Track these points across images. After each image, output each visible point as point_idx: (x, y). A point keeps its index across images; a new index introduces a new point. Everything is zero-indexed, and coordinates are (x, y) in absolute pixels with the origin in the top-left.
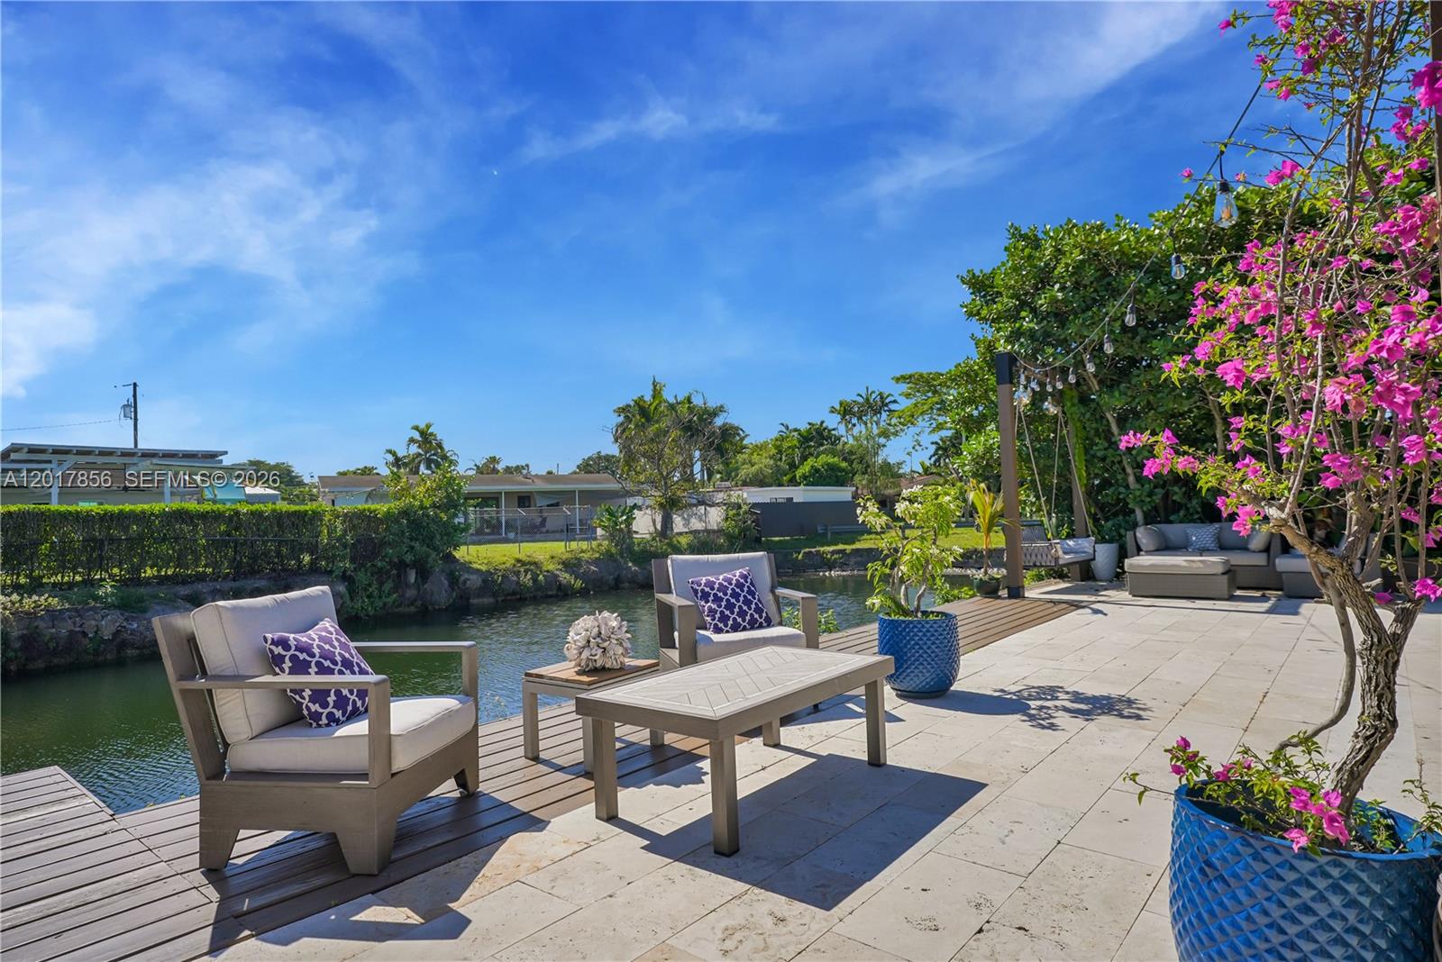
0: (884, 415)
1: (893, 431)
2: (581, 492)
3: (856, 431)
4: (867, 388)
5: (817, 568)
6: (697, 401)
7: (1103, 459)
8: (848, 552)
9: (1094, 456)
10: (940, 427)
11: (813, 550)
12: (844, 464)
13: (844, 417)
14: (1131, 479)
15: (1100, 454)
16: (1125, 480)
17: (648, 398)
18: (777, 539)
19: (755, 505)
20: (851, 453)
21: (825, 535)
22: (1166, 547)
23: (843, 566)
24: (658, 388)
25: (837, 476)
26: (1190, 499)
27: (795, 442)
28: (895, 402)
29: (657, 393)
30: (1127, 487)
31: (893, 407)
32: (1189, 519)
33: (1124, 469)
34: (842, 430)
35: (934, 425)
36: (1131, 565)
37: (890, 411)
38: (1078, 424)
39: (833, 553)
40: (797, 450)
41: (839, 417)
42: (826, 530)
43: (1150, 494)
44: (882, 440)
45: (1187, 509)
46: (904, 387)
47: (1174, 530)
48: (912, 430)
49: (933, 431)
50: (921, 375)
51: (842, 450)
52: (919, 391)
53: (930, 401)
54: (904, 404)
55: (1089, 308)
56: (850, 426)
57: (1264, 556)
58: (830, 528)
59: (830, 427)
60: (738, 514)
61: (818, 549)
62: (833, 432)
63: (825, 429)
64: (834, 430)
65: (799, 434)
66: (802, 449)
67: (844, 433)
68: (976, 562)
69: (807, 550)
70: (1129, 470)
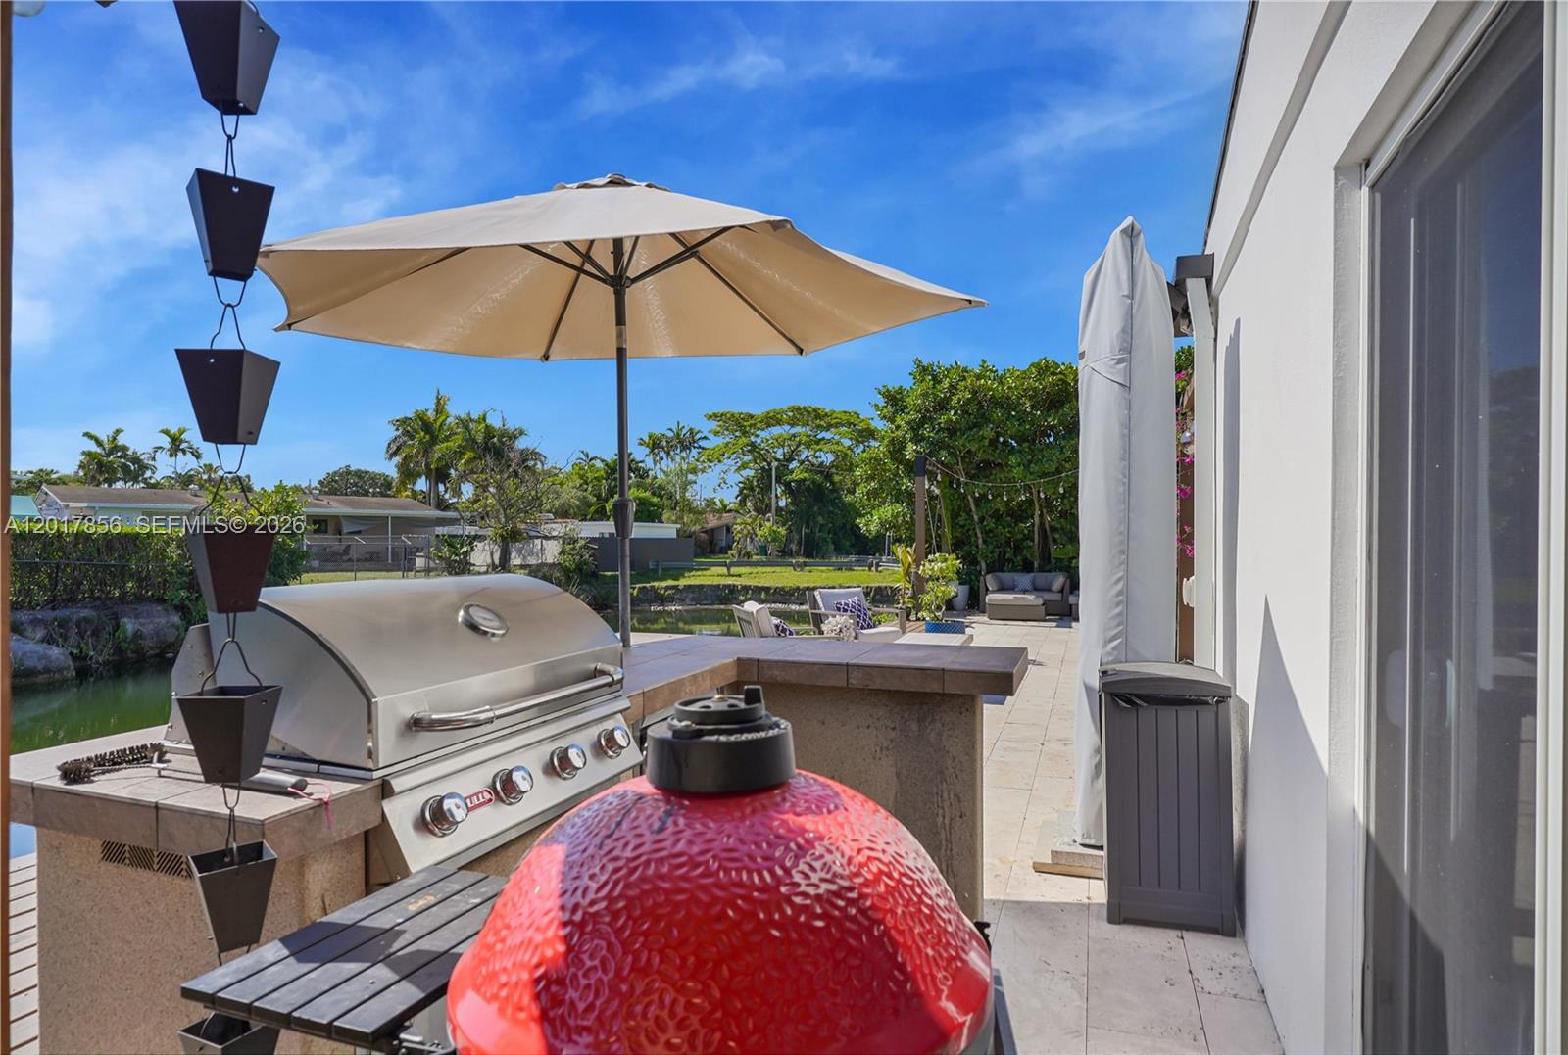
0: (694, 452)
1: (700, 467)
2: (395, 519)
3: (663, 464)
4: (678, 423)
5: (650, 602)
6: (494, 421)
7: (963, 527)
8: (681, 587)
9: (958, 524)
10: (744, 466)
11: (648, 585)
12: (655, 499)
13: (652, 450)
14: (980, 541)
15: (961, 523)
16: (976, 541)
17: (431, 415)
18: (609, 573)
19: (593, 540)
20: (660, 487)
21: (655, 571)
22: (1002, 589)
23: (681, 601)
24: (441, 401)
25: (648, 511)
26: (1016, 556)
27: (602, 473)
28: (705, 438)
29: (440, 409)
30: (977, 546)
31: (702, 443)
32: (1014, 570)
33: (976, 534)
34: (649, 463)
35: (739, 465)
36: (990, 600)
37: (700, 447)
38: (948, 501)
39: (667, 588)
40: (604, 481)
41: (648, 450)
42: (657, 566)
43: (992, 552)
44: (691, 477)
45: (1014, 562)
46: (714, 425)
47: (1007, 577)
48: (720, 467)
49: (738, 470)
50: (733, 415)
51: (651, 484)
52: (727, 430)
53: (740, 441)
54: (714, 442)
55: (971, 429)
56: (658, 459)
57: (1060, 594)
58: (661, 563)
59: (638, 460)
60: (574, 549)
61: (652, 584)
62: (640, 465)
63: (633, 461)
64: (641, 462)
65: (606, 465)
66: (609, 481)
67: (652, 467)
68: (797, 598)
69: (641, 585)
70: (979, 535)
